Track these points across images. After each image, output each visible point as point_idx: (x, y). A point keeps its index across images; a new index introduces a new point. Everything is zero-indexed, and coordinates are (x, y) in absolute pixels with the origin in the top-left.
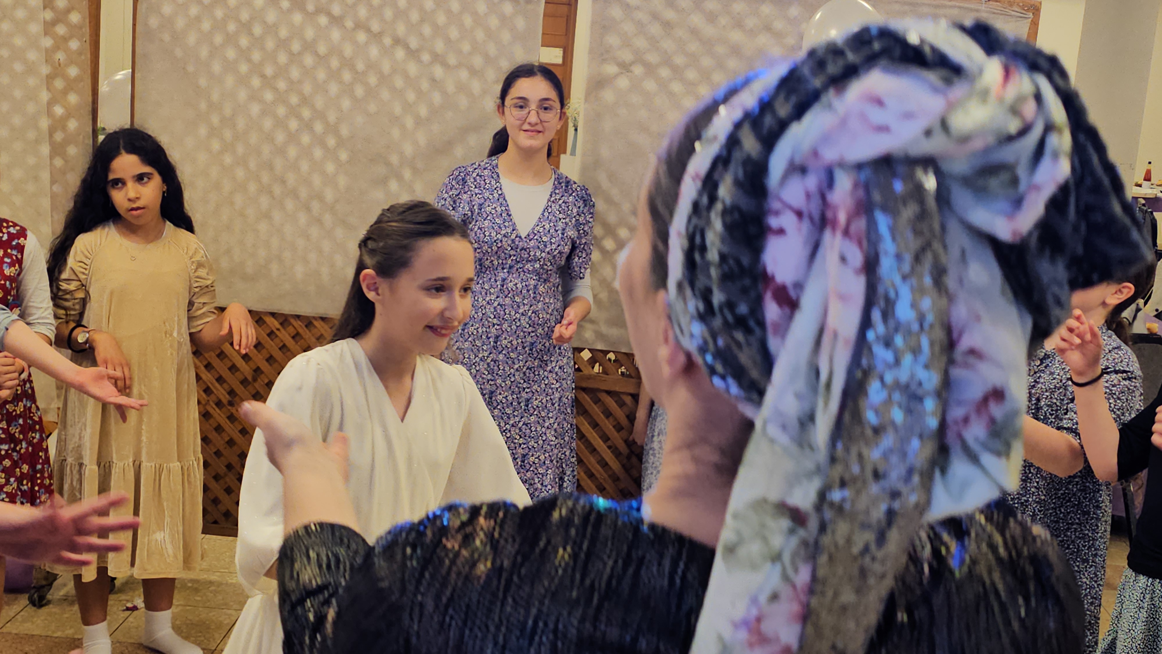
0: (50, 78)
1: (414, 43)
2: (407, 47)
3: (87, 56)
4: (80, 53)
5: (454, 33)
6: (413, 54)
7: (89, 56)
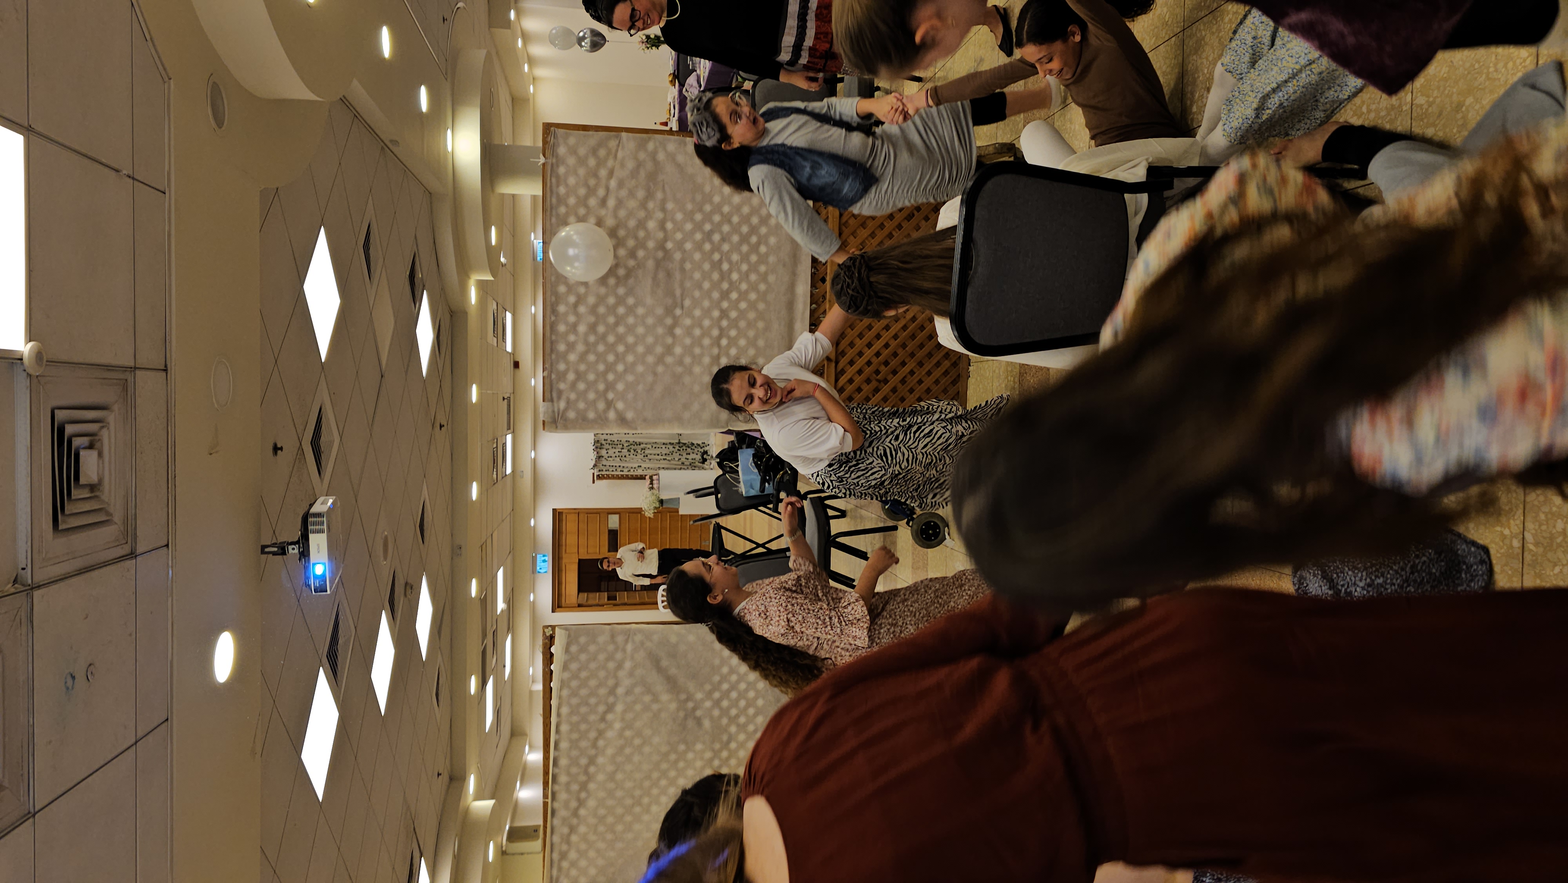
1: (601, 708)
2: (605, 713)
6: (610, 708)
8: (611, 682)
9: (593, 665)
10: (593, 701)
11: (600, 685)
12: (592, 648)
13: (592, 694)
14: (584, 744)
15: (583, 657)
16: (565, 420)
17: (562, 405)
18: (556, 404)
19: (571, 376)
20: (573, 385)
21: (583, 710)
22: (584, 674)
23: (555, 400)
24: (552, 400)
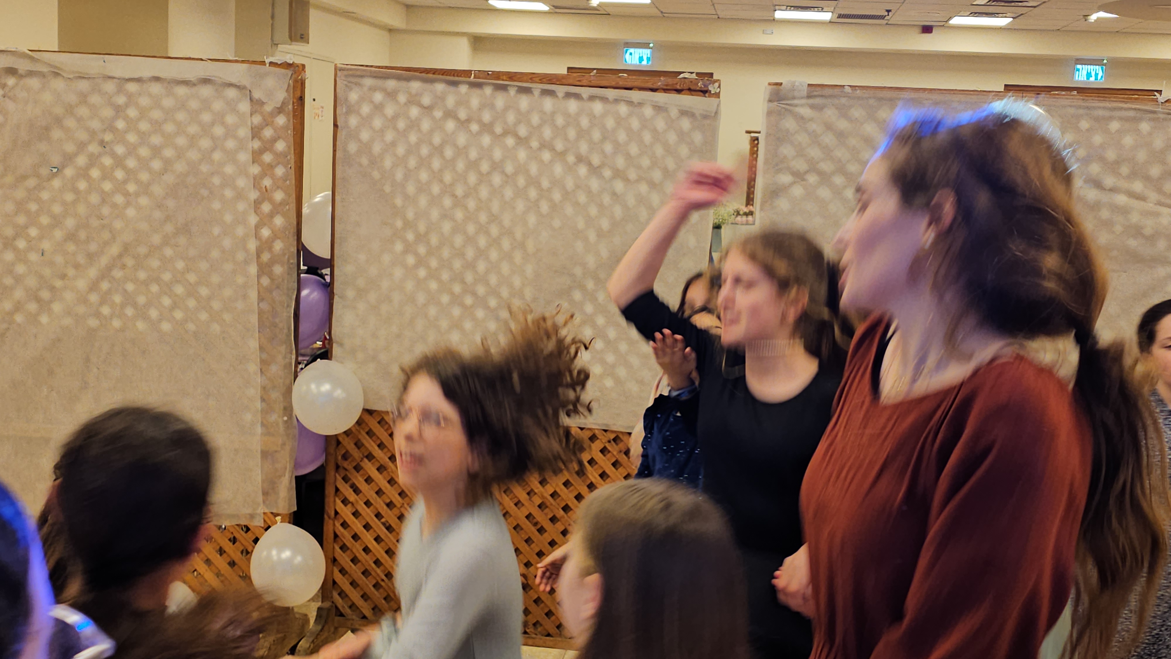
0: (257, 204)
1: (596, 160)
2: (590, 164)
3: (291, 182)
4: (285, 179)
6: (595, 170)
7: (294, 182)
8: (632, 175)
9: (659, 150)
10: (608, 148)
11: (628, 157)
12: (684, 151)
13: (618, 146)
14: (548, 131)
15: (673, 136)
16: (782, 113)
17: (805, 112)
18: (804, 101)
19: (843, 125)
22: (647, 136)
23: (811, 101)
24: (809, 97)
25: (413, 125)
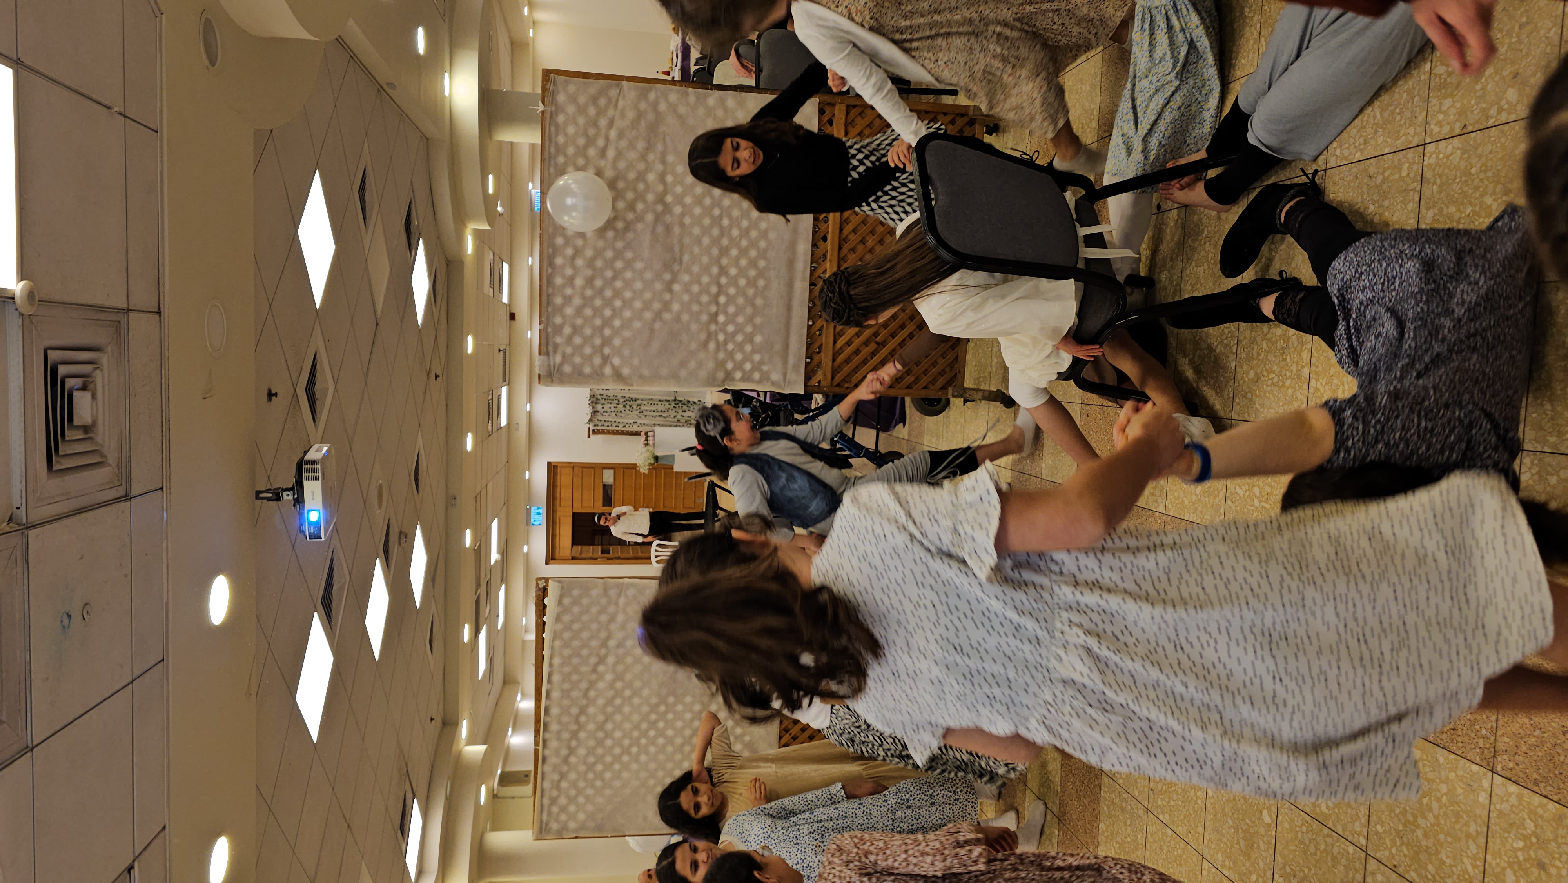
1: (593, 660)
2: (597, 664)
5: (585, 635)
6: (602, 660)
8: (603, 635)
9: (585, 618)
10: (585, 652)
11: (591, 638)
12: (585, 601)
13: (584, 646)
14: (575, 694)
15: (576, 609)
16: (561, 374)
17: (558, 359)
18: (551, 358)
19: (567, 330)
20: (570, 339)
21: (575, 661)
22: (576, 626)
23: (551, 353)
24: (547, 354)
25: (574, 785)
